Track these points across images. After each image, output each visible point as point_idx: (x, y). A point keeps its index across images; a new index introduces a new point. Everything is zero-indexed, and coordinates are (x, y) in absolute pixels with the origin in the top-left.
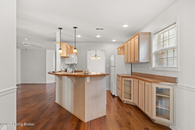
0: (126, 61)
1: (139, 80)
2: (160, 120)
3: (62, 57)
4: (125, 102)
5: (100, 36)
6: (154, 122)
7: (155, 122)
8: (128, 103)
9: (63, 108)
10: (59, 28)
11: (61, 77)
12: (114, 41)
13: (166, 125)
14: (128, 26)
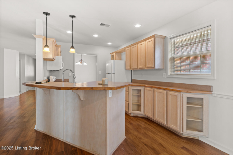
0: (129, 67)
1: (154, 89)
2: (191, 134)
3: (45, 60)
4: (132, 115)
5: (98, 36)
6: (181, 136)
7: (183, 136)
8: (135, 115)
9: (54, 138)
10: (44, 13)
11: (49, 91)
12: (110, 44)
13: (195, 137)
14: (141, 25)
